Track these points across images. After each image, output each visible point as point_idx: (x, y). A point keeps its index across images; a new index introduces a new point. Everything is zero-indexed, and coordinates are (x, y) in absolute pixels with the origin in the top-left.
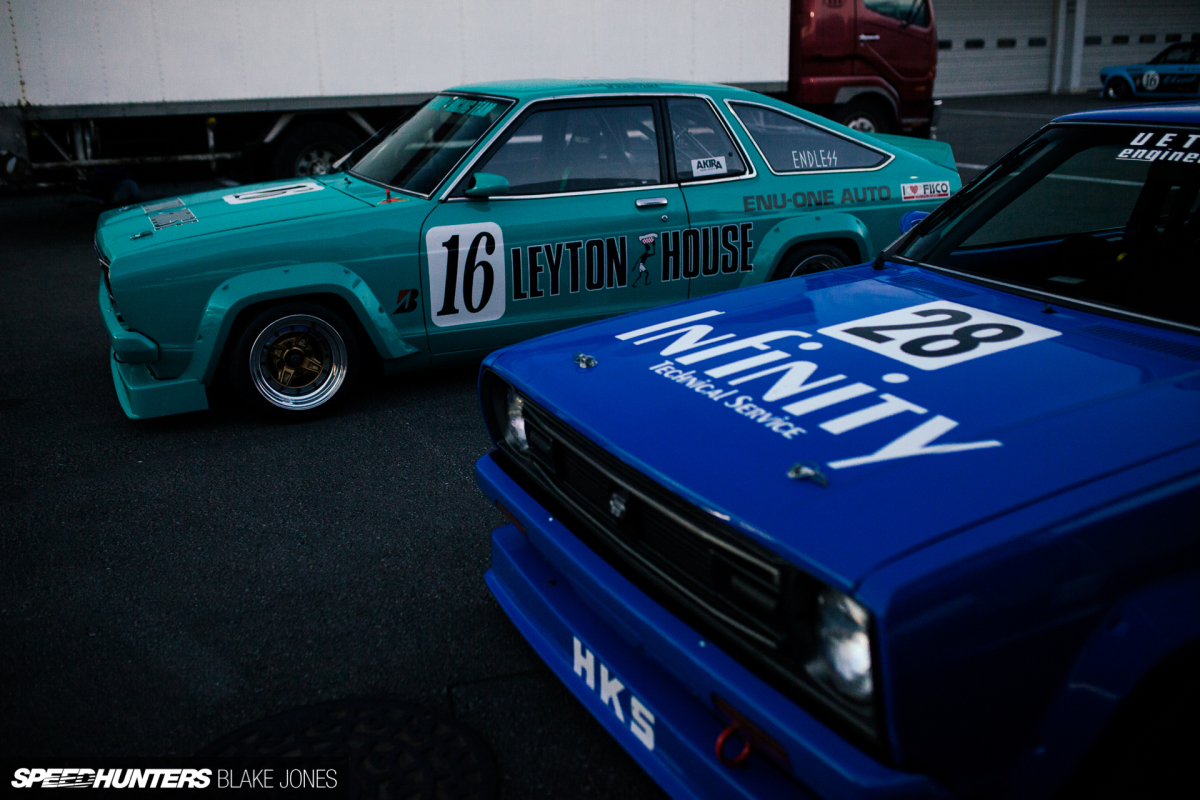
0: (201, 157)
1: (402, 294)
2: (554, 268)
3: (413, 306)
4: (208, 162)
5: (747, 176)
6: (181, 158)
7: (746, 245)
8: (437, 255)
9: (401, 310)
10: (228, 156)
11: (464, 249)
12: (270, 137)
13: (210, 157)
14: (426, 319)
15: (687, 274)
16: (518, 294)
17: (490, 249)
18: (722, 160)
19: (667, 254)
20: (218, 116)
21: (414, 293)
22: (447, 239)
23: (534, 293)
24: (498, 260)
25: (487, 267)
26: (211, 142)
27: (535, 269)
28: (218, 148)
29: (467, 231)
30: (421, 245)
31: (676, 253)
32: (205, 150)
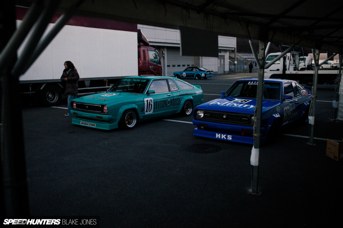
0: (29, 93)
1: (142, 109)
2: (159, 105)
3: (143, 111)
4: (30, 94)
5: (179, 90)
6: (24, 93)
7: (180, 101)
8: (146, 102)
9: (141, 111)
10: (34, 92)
11: (149, 102)
12: (42, 88)
13: (30, 93)
14: (144, 113)
15: (173, 106)
16: (155, 109)
17: (152, 102)
18: (176, 88)
19: (171, 102)
20: (32, 84)
21: (143, 109)
22: (147, 100)
23: (156, 109)
24: (152, 104)
25: (151, 104)
26: (31, 90)
27: (157, 105)
28: (32, 91)
29: (149, 99)
30: (144, 101)
31: (172, 102)
32: (29, 91)
